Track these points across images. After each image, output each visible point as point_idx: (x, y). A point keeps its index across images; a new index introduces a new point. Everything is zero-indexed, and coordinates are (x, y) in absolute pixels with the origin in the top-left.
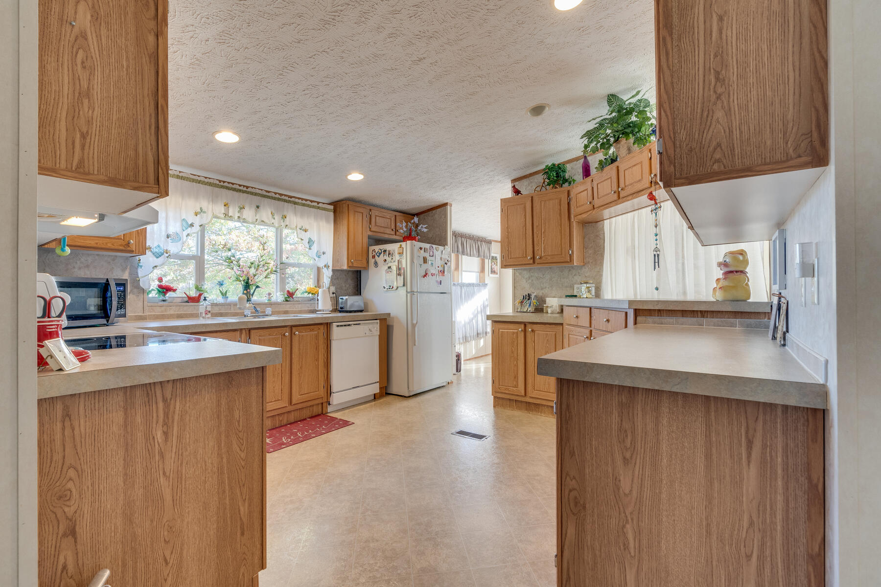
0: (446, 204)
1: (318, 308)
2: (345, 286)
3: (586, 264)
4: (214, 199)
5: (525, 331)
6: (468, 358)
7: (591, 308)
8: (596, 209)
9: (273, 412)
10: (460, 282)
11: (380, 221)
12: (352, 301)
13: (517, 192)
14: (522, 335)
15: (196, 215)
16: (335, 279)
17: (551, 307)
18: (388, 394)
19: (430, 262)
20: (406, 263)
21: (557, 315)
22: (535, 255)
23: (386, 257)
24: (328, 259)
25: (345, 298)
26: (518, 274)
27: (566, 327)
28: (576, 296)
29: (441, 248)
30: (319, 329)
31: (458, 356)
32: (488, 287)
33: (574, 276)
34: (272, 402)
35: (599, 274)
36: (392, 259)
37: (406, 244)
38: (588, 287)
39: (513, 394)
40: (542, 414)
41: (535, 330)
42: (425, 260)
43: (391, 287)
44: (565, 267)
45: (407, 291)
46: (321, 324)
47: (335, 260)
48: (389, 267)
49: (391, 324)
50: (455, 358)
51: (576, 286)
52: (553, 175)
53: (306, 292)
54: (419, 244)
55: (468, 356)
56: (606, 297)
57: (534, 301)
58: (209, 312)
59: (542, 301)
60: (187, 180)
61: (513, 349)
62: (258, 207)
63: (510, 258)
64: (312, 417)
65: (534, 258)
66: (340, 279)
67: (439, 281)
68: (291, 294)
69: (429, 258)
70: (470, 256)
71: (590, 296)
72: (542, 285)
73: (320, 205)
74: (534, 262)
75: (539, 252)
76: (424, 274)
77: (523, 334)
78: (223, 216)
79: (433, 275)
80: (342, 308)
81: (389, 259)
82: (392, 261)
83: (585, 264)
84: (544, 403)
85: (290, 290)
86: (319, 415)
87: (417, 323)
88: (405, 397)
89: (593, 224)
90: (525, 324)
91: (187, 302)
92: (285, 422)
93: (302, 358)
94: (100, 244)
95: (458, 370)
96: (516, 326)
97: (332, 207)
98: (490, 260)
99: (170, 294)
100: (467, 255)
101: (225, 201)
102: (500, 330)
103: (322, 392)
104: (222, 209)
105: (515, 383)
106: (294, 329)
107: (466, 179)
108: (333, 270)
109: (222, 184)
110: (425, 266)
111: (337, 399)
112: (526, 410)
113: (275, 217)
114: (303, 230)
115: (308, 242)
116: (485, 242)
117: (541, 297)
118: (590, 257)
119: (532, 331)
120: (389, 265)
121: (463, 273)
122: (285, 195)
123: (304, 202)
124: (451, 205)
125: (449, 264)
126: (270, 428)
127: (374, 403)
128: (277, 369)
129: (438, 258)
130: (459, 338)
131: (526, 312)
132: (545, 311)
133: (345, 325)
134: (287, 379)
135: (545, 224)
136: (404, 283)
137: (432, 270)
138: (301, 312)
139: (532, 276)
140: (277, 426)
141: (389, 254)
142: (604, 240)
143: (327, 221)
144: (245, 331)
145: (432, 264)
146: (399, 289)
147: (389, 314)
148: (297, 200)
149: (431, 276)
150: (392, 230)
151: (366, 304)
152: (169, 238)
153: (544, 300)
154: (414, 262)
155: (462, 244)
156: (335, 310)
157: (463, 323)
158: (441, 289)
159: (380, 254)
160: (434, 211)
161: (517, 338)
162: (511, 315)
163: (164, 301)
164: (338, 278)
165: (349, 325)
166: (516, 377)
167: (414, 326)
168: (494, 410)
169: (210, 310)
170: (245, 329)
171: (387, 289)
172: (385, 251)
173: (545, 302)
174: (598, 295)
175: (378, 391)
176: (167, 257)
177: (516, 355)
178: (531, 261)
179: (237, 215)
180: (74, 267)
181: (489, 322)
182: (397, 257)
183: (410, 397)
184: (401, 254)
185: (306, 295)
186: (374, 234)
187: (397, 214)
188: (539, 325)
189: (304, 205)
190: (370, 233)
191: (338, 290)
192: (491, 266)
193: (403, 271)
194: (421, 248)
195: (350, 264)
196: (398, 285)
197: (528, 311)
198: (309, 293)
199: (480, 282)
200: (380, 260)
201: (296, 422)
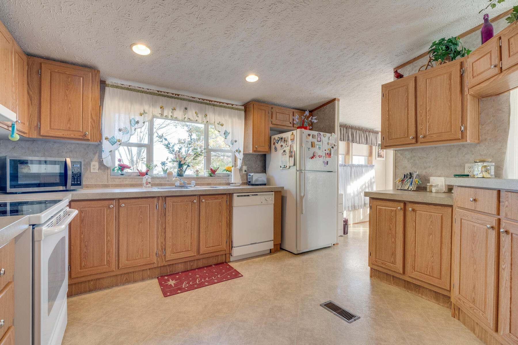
0: (334, 100)
1: (231, 181)
2: (255, 166)
3: (482, 141)
4: (154, 104)
5: (405, 210)
6: (356, 222)
7: (499, 191)
8: (504, 72)
9: (185, 259)
10: (350, 163)
11: (280, 116)
12: (257, 177)
13: (399, 76)
14: (400, 215)
15: (141, 116)
16: (247, 161)
17: (435, 186)
18: (282, 249)
19: (317, 146)
20: (296, 147)
21: (443, 196)
22: (419, 135)
23: (282, 143)
24: (240, 145)
25: (251, 174)
26: (399, 155)
27: (456, 210)
28: (468, 175)
29: (328, 135)
30: (223, 198)
31: (346, 222)
32: (375, 167)
33: (466, 154)
34: (183, 252)
35: (502, 152)
36: (286, 144)
37: (297, 131)
38: (485, 166)
39: (389, 270)
40: (423, 297)
41: (416, 209)
42: (313, 145)
43: (285, 167)
44: (454, 146)
45: (296, 170)
46: (225, 194)
47: (245, 147)
48: (284, 151)
49: (285, 195)
50: (343, 223)
51: (467, 165)
52: (442, 49)
53: (225, 170)
54: (307, 132)
55: (356, 220)
56: (510, 177)
57: (416, 180)
58: (150, 183)
59: (426, 180)
60: (134, 91)
61: (391, 226)
62: (186, 109)
63: (391, 139)
64: (216, 265)
65: (416, 138)
66: (251, 160)
67: (326, 162)
68: (213, 172)
69: (316, 143)
70: (359, 143)
71: (489, 176)
72: (425, 165)
73: (234, 106)
74: (417, 142)
75: (423, 132)
76: (312, 155)
77: (402, 213)
78: (159, 115)
79: (320, 156)
80: (249, 182)
81: (284, 145)
82: (287, 146)
83: (480, 141)
84: (426, 286)
85: (213, 168)
86: (223, 263)
87: (304, 196)
88: (294, 254)
89: (494, 97)
90: (405, 203)
91: (139, 176)
92: (195, 267)
93: (208, 220)
94: (66, 135)
95: (345, 232)
96: (395, 204)
97: (243, 108)
98: (377, 147)
99: (126, 170)
100: (356, 142)
101: (161, 105)
102: (378, 207)
103: (224, 246)
104: (159, 110)
105: (392, 259)
106: (201, 197)
107: (348, 72)
108: (244, 154)
109: (160, 93)
110: (313, 150)
111: (236, 252)
112: (405, 287)
113: (199, 115)
114: (220, 125)
115: (224, 134)
116: (372, 132)
117: (424, 176)
118: (488, 133)
119: (413, 210)
120: (284, 149)
121: (353, 156)
122: (207, 100)
123: (221, 104)
124: (339, 100)
125: (335, 148)
126: (183, 271)
127: (270, 256)
128: (187, 228)
129: (325, 143)
130: (348, 207)
131: (407, 190)
132: (428, 190)
133: (245, 196)
134: (196, 235)
135: (431, 102)
136: (294, 163)
137: (319, 152)
138: (220, 184)
139: (414, 156)
140: (189, 269)
141: (284, 141)
142: (510, 114)
143: (239, 118)
144: (162, 198)
145: (319, 148)
146: (291, 168)
147: (283, 187)
148: (216, 103)
149: (318, 158)
150: (291, 123)
151: (268, 180)
152: (121, 132)
153: (427, 178)
154: (302, 146)
155: (352, 134)
156: (243, 184)
157: (352, 195)
158: (328, 168)
159: (278, 141)
160: (324, 107)
161: (396, 216)
162: (391, 192)
163: (122, 175)
164: (249, 160)
165: (248, 195)
166: (394, 254)
167: (302, 198)
168: (371, 281)
169: (150, 181)
170: (161, 196)
171: (283, 168)
172: (282, 138)
173: (428, 181)
174: (498, 175)
175: (272, 247)
176: (120, 144)
177: (394, 232)
178: (414, 141)
179: (170, 114)
180: (63, 152)
181: (368, 199)
182: (290, 142)
183: (298, 254)
184: (292, 140)
185: (225, 172)
186: (275, 126)
187: (295, 110)
188: (423, 205)
189: (221, 106)
190: (271, 126)
191: (249, 169)
192: (378, 152)
193: (293, 154)
194: (309, 135)
195: (255, 149)
196: (290, 165)
197: (410, 189)
198: (227, 171)
199: (368, 163)
200: (278, 145)
201: (204, 267)
